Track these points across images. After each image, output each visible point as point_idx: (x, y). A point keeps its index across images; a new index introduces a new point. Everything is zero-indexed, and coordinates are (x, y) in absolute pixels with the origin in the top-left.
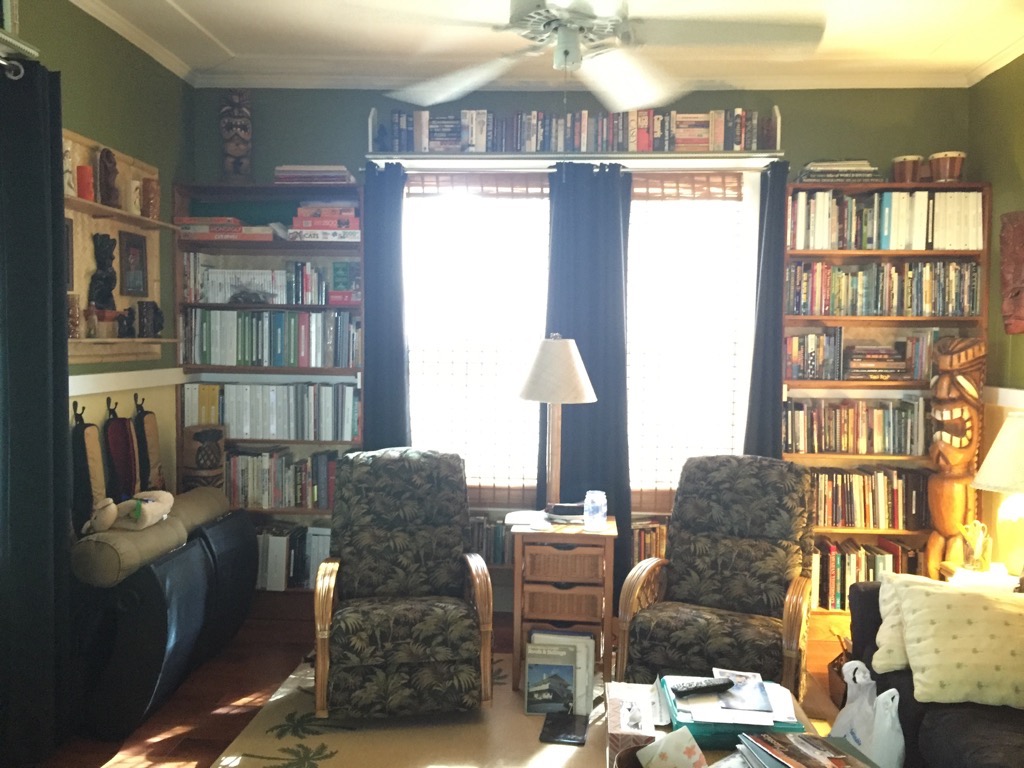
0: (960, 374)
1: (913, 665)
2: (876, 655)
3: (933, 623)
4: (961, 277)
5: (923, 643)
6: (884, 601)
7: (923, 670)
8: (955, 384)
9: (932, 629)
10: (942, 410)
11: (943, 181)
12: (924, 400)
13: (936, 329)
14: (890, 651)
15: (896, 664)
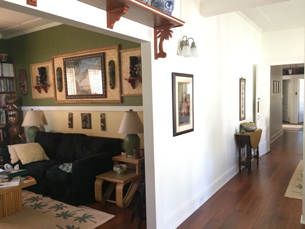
0: (13, 104)
1: (20, 159)
2: (11, 161)
3: (23, 151)
4: (10, 83)
5: (22, 155)
6: (10, 151)
7: (23, 159)
8: (12, 106)
9: (23, 152)
10: (10, 112)
11: (3, 60)
12: (5, 111)
13: (6, 94)
14: (14, 159)
15: (16, 161)
